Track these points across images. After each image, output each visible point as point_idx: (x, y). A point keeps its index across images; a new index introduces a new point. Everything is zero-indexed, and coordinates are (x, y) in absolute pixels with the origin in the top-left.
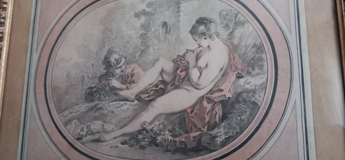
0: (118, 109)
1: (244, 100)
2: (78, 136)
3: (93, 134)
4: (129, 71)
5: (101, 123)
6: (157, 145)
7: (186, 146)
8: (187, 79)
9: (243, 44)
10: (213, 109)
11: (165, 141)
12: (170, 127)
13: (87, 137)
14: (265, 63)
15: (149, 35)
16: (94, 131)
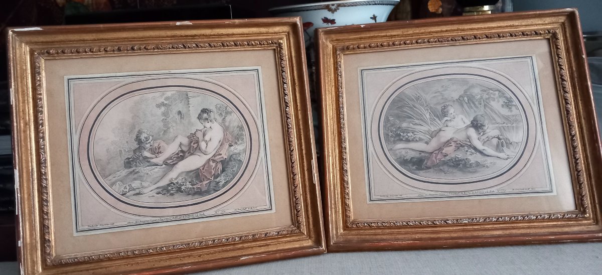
0: (152, 172)
1: (234, 159)
2: (122, 193)
3: (134, 190)
4: (156, 145)
5: (139, 182)
6: (182, 192)
7: (201, 190)
8: (198, 148)
9: (231, 125)
10: (216, 166)
11: (187, 188)
12: (190, 180)
13: (130, 193)
14: (245, 137)
15: (168, 120)
16: (135, 188)
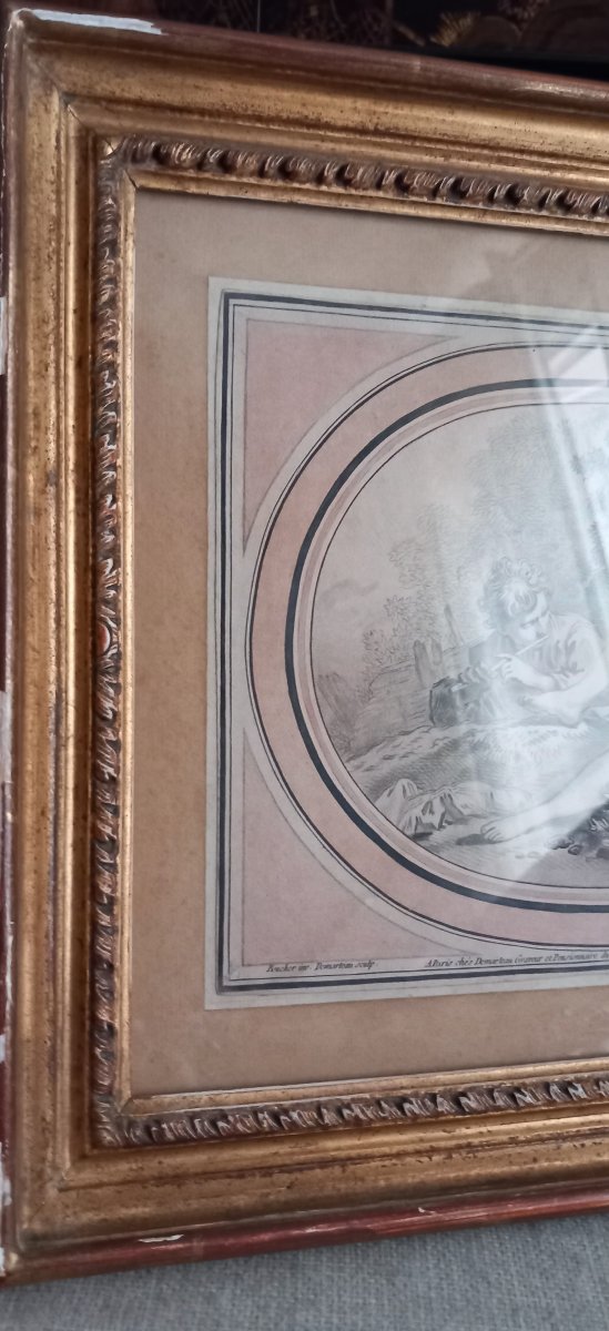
2: (416, 829)
4: (559, 635)
13: (444, 831)
16: (466, 812)
